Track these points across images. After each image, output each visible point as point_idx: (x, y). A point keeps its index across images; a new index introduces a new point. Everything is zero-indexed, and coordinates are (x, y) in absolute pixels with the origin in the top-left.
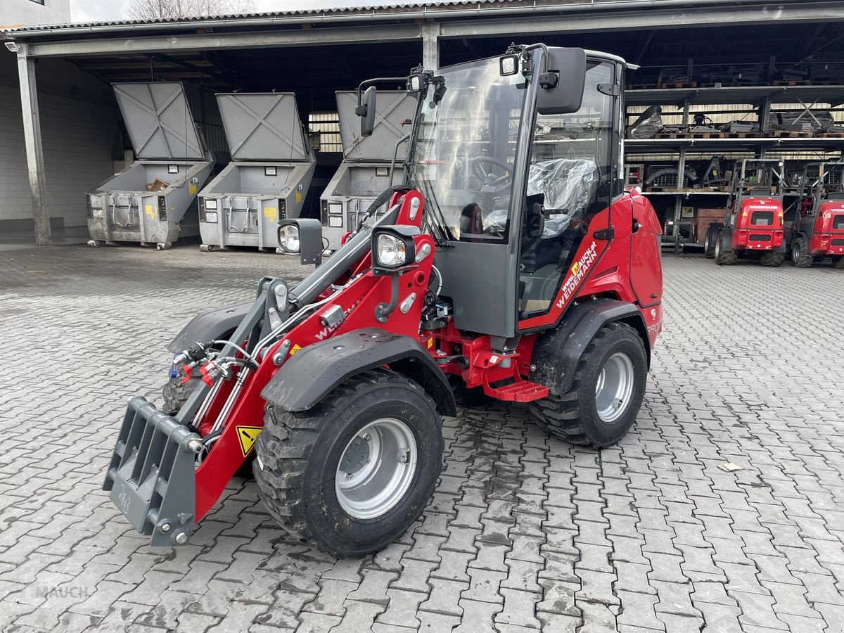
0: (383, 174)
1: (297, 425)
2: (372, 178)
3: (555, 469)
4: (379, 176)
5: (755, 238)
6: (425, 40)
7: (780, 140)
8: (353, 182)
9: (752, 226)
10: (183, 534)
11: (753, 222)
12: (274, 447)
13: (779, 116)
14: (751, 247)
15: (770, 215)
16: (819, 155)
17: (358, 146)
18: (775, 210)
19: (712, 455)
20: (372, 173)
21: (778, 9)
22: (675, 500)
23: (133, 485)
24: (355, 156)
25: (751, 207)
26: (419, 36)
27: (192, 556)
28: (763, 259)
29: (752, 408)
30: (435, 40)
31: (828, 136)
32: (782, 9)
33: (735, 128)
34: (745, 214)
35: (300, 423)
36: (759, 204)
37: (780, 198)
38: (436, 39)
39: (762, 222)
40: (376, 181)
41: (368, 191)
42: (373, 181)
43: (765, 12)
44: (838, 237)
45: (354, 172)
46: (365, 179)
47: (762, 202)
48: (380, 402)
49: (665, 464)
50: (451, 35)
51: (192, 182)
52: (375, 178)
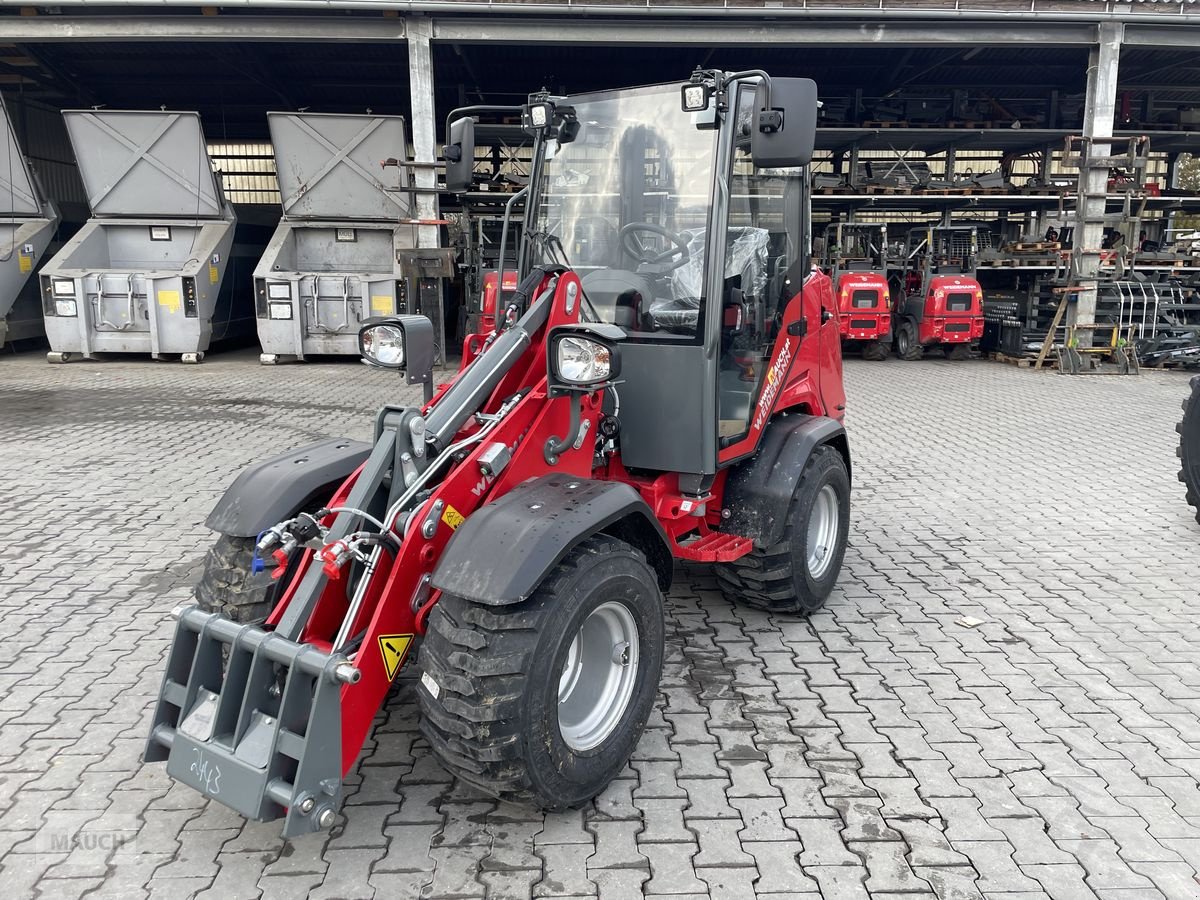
0: (347, 238)
1: (500, 626)
2: (330, 244)
3: (765, 648)
4: (341, 241)
5: (856, 324)
6: (411, 42)
7: (874, 197)
8: (300, 251)
9: (853, 310)
10: (328, 812)
11: (855, 304)
12: (463, 661)
13: (868, 167)
14: (853, 337)
15: (873, 295)
16: (906, 217)
17: (307, 196)
18: (880, 288)
19: (940, 608)
20: (331, 237)
21: (879, 29)
22: (930, 671)
23: (220, 749)
24: (301, 211)
25: (852, 285)
26: (401, 37)
27: (320, 845)
28: (865, 352)
29: (952, 543)
30: (427, 44)
31: (929, 194)
32: (884, 29)
33: (820, 182)
34: (845, 294)
35: (506, 621)
36: (860, 281)
37: (883, 273)
38: (428, 42)
39: (865, 304)
40: (336, 248)
41: (325, 264)
42: (332, 249)
43: (864, 31)
44: (952, 321)
45: (301, 236)
46: (318, 246)
47: (864, 279)
48: (605, 580)
49: (892, 626)
50: (449, 38)
51: (23, 252)
52: (335, 244)
